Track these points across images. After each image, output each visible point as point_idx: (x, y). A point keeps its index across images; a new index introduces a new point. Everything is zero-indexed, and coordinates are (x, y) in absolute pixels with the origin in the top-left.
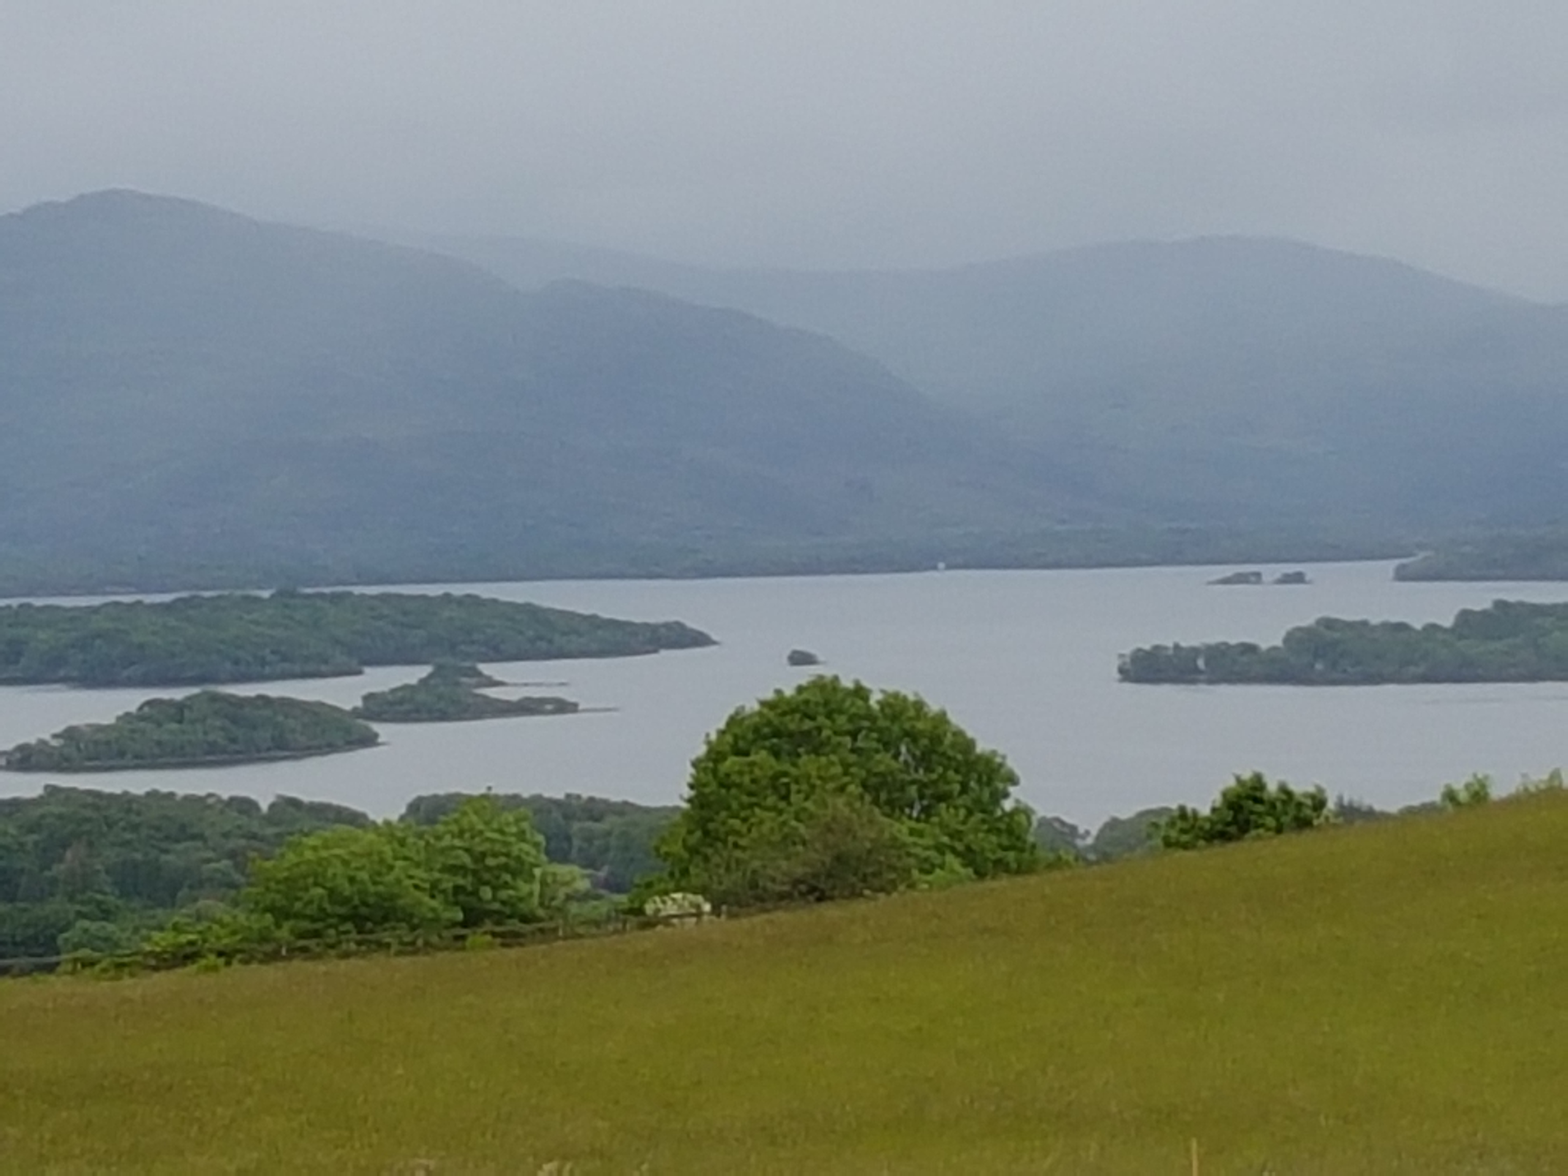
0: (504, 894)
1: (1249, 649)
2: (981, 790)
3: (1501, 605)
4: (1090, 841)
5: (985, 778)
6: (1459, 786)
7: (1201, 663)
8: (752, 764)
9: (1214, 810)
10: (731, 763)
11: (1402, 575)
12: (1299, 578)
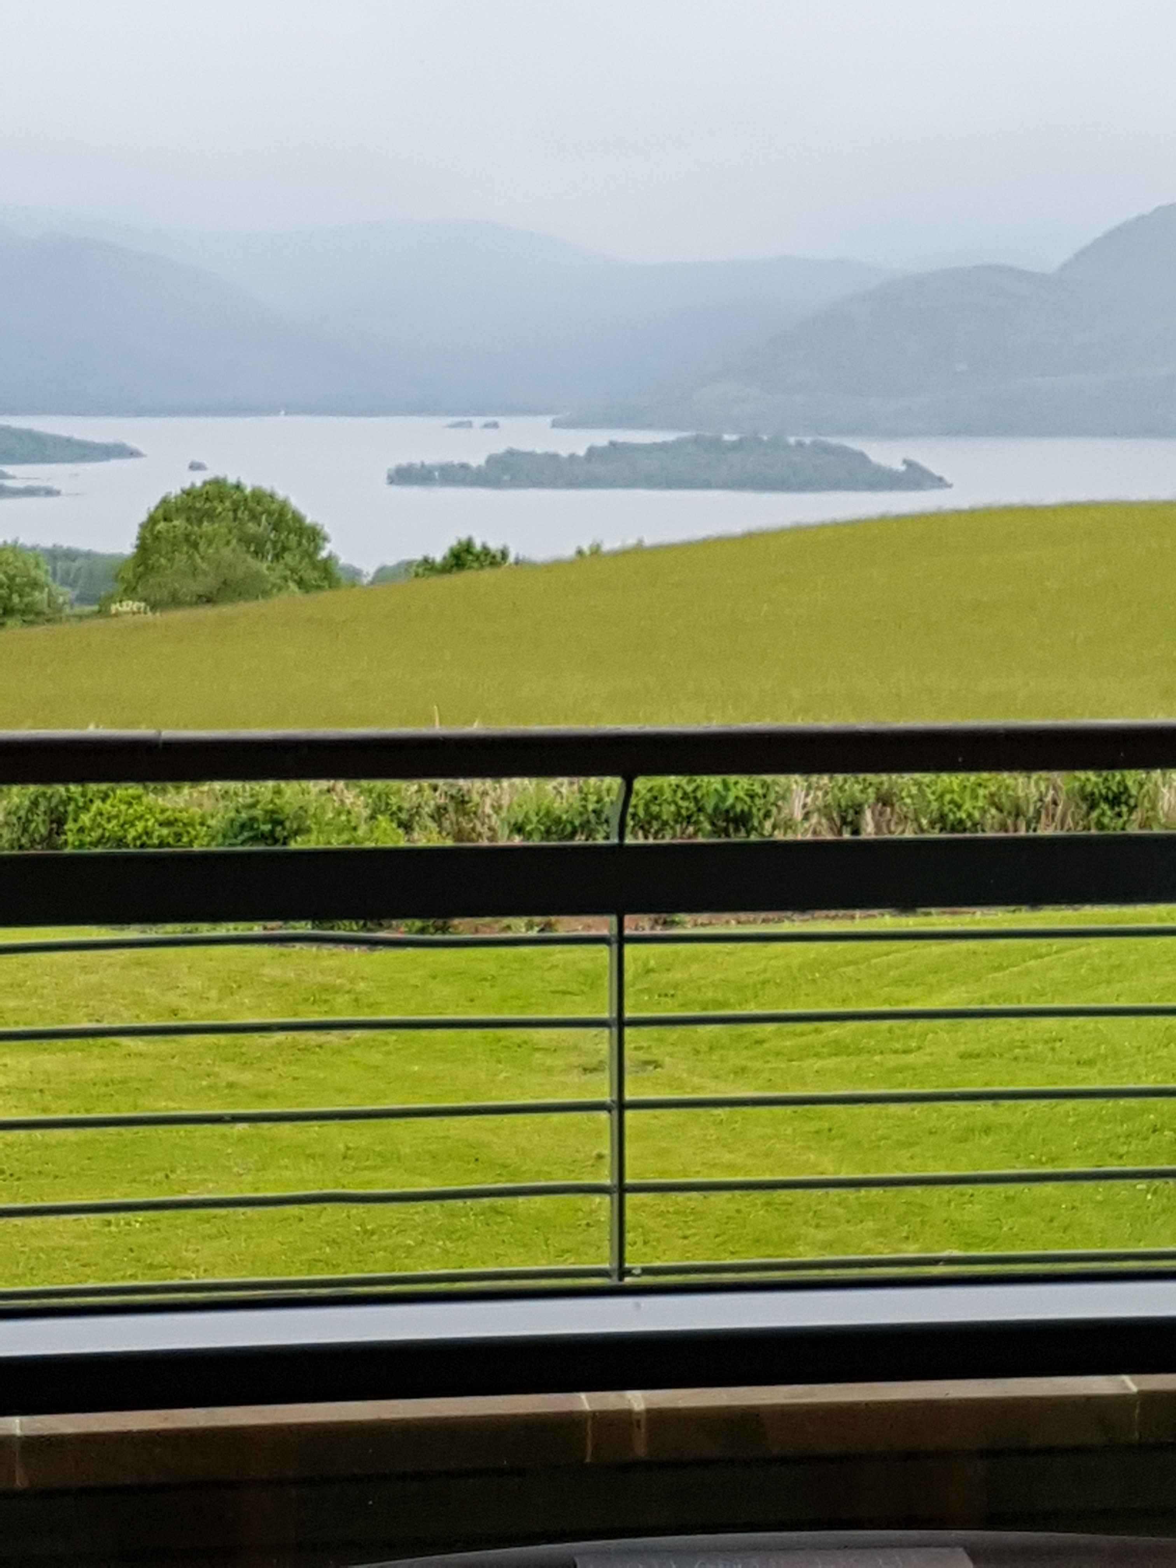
0: (26, 600)
1: (464, 467)
2: (309, 544)
3: (613, 444)
4: (370, 578)
5: (312, 538)
6: (586, 548)
7: (436, 474)
8: (175, 527)
9: (445, 558)
10: (161, 526)
11: (555, 425)
12: (495, 425)
